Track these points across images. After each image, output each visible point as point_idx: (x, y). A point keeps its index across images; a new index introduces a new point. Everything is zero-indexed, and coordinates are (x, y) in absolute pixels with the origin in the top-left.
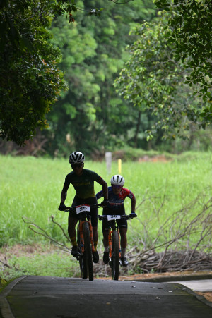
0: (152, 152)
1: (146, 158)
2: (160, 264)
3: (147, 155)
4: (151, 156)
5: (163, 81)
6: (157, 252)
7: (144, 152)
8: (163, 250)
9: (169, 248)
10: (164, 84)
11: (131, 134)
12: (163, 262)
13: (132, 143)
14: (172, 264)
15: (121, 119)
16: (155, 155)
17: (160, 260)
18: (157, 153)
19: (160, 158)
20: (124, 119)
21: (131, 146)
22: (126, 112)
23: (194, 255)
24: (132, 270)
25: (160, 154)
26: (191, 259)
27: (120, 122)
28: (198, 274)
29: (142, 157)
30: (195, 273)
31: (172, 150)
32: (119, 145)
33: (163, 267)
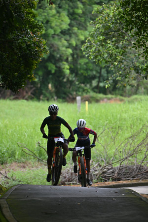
0: (109, 96)
1: (105, 100)
2: (116, 175)
3: (106, 98)
4: (109, 99)
5: (117, 46)
6: (114, 166)
7: (104, 96)
8: (118, 165)
9: (122, 163)
10: (117, 48)
11: (94, 83)
12: (118, 174)
13: (96, 90)
14: (124, 175)
15: (87, 73)
16: (112, 98)
17: (116, 172)
18: (113, 96)
19: (116, 100)
20: (90, 73)
21: (94, 91)
22: (91, 68)
23: (140, 168)
24: (96, 179)
25: (115, 97)
26: (138, 171)
27: (87, 75)
28: (143, 182)
29: (102, 99)
30: (141, 181)
31: (124, 94)
32: (86, 91)
33: (118, 177)
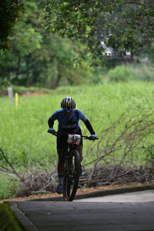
0: (32, 88)
1: (28, 93)
2: (90, 179)
3: (29, 91)
4: (32, 92)
6: (86, 168)
12: (93, 177)
13: (16, 83)
14: (100, 178)
15: (6, 63)
16: (35, 90)
17: (90, 176)
18: (37, 89)
19: (39, 93)
20: (9, 64)
22: (10, 58)
23: (118, 170)
25: (39, 90)
26: (117, 174)
28: (128, 187)
29: (25, 92)
30: (125, 186)
32: (6, 84)
33: (93, 181)
